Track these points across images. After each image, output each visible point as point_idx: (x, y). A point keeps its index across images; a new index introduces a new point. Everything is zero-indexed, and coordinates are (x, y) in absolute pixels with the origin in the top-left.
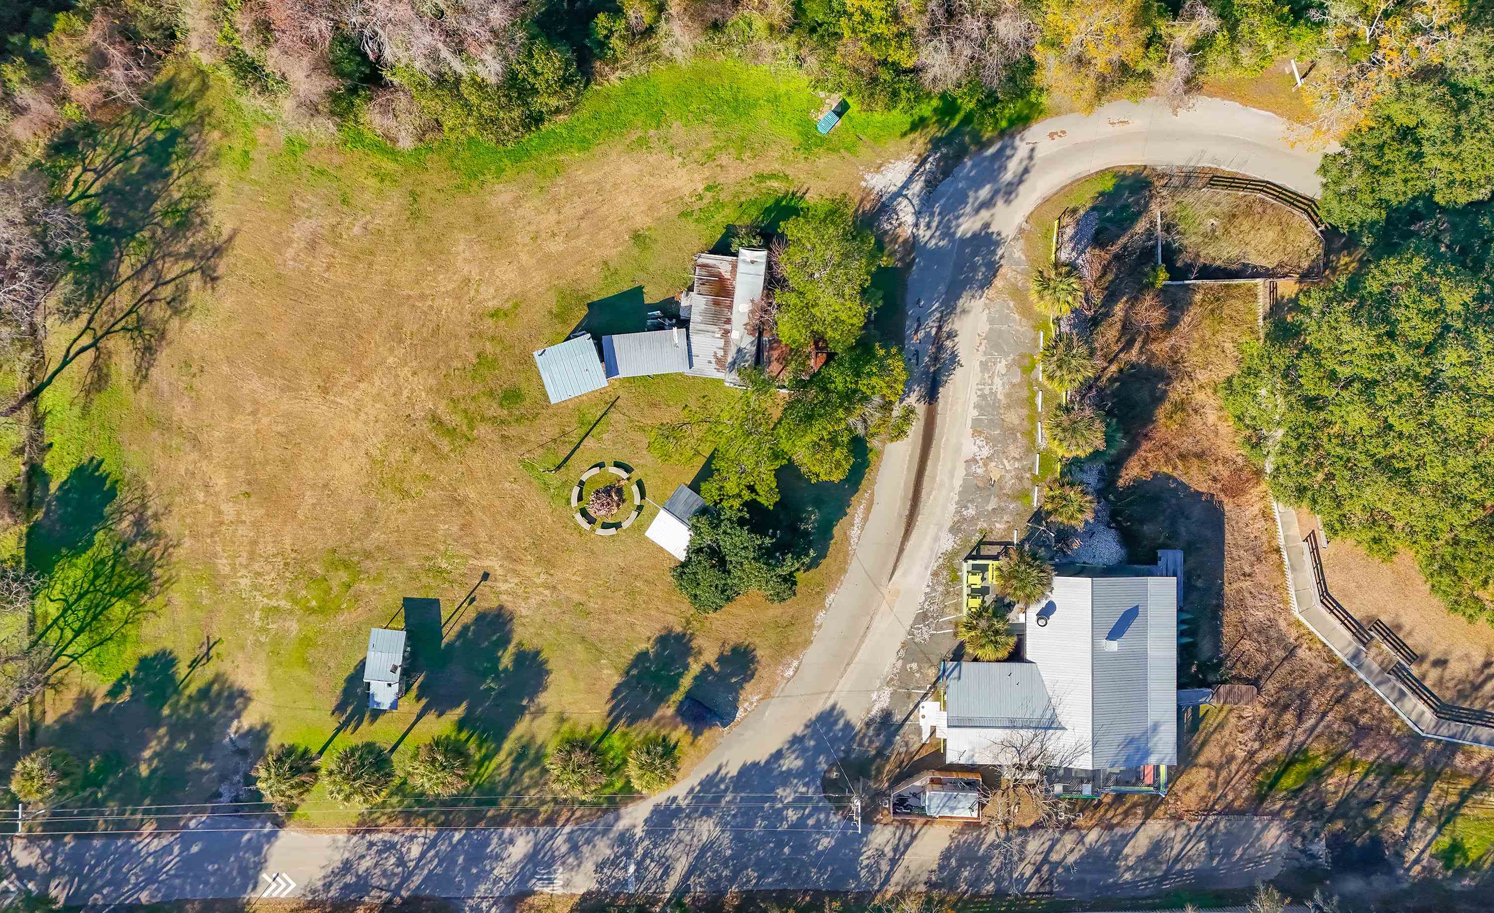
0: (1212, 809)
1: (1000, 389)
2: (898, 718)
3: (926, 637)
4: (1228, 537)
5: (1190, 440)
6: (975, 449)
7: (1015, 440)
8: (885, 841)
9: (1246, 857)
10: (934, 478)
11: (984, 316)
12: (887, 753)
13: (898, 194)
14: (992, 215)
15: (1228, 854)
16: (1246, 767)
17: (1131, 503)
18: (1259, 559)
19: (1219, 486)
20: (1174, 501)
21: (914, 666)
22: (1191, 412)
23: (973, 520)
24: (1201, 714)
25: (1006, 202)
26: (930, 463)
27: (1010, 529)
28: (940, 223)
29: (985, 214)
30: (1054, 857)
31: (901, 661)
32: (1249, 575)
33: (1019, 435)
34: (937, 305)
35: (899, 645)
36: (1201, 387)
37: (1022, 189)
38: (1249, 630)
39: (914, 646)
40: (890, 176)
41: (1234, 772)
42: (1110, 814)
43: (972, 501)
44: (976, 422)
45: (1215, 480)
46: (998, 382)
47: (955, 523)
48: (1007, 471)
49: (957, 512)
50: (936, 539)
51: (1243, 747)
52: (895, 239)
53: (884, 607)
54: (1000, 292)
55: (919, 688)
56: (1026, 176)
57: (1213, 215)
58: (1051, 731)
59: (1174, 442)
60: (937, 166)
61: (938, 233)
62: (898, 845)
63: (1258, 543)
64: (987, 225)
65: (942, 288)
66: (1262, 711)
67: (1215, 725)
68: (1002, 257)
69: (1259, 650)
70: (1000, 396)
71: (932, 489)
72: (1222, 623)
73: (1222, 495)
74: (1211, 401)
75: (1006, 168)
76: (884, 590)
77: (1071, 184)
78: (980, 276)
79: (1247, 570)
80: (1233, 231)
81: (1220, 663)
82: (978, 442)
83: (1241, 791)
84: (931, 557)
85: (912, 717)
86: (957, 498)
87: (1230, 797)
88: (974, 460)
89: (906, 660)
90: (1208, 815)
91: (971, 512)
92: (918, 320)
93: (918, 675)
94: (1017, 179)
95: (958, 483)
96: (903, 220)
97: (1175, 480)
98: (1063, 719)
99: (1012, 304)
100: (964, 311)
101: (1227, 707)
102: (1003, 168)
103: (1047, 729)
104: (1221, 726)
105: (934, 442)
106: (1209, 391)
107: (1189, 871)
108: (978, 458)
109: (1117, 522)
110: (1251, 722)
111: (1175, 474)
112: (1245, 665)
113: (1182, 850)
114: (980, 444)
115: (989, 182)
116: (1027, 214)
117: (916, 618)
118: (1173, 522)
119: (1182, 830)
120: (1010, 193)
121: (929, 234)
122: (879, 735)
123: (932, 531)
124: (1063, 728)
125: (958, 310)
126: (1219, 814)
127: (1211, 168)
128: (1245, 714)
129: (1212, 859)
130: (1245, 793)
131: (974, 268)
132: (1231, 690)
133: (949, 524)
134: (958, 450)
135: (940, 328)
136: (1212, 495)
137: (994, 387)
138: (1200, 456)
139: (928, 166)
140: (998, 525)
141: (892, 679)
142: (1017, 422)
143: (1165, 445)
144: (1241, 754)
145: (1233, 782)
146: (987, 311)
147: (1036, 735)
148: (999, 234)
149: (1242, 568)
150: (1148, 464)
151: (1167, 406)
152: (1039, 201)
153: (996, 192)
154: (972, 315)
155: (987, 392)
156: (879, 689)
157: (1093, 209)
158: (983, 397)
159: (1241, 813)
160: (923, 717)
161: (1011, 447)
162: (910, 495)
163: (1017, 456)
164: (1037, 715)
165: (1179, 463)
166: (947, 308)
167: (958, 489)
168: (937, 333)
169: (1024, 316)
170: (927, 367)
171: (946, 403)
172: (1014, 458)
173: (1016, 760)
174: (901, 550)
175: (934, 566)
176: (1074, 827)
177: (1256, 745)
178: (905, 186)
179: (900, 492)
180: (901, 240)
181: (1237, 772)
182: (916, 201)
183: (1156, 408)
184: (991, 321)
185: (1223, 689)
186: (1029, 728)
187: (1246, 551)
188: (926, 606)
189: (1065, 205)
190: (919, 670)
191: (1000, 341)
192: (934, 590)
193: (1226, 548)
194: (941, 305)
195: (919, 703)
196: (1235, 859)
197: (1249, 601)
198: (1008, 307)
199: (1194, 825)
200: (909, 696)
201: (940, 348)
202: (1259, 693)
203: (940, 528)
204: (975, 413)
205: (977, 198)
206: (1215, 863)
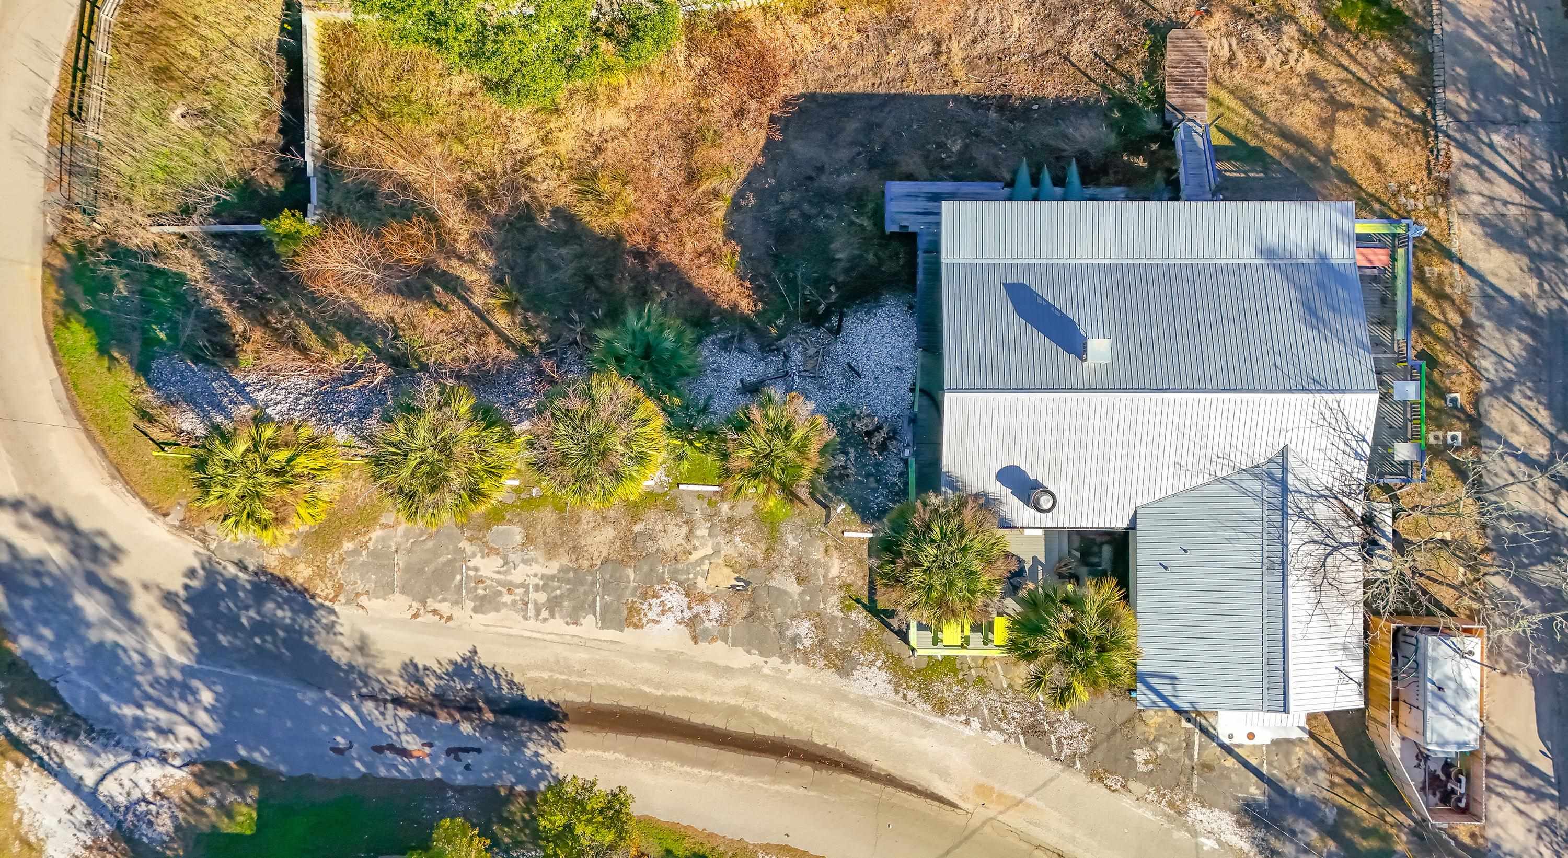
0: (1422, 120)
1: (536, 568)
2: (1255, 791)
3: (1077, 727)
4: (859, 86)
5: (658, 162)
6: (668, 622)
7: (650, 536)
8: (1520, 819)
9: (1517, 50)
10: (735, 711)
11: (375, 605)
12: (1330, 815)
13: (91, 798)
14: (146, 587)
15: (1513, 87)
16: (1334, 51)
17: (791, 284)
18: (905, 24)
19: (753, 105)
20: (786, 197)
21: (1141, 755)
22: (600, 160)
23: (822, 625)
24: (1226, 142)
25: (114, 558)
26: (697, 719)
27: (841, 546)
28: (159, 704)
29: (142, 603)
30: (1541, 450)
31: (1132, 785)
32: (939, 44)
33: (637, 528)
34: (346, 708)
35: (1096, 787)
36: (545, 140)
37: (85, 523)
38: (1050, 44)
39: (1099, 755)
40: (49, 821)
41: (1344, 75)
42: (1445, 333)
43: (781, 628)
44: (609, 619)
45: (740, 114)
46: (518, 575)
47: (830, 665)
48: (716, 552)
49: (806, 661)
50: (865, 705)
51: (1293, 57)
52: (194, 805)
53: (1014, 819)
54: (322, 572)
55: (1189, 746)
56: (58, 515)
57: (160, 115)
58: (1290, 479)
59: (663, 196)
60: (26, 714)
61: (183, 707)
62: (1528, 791)
63: (871, 25)
64: (169, 599)
65: (309, 697)
66: (1219, 18)
67: (1248, 113)
68: (243, 568)
69: (1092, 24)
70: (553, 568)
71: (755, 713)
72: (1036, 100)
73: (773, 100)
74: (577, 119)
75: (40, 562)
76: (975, 822)
77: (80, 418)
78: (284, 615)
79: (926, 48)
80: (199, 72)
81: (1123, 105)
82: (652, 615)
83: (1383, 60)
84: (906, 716)
85: (1254, 762)
86: (775, 661)
87: (1394, 81)
88: (692, 623)
89: (1128, 771)
90: (1435, 127)
91: (803, 629)
92: (379, 749)
93: (1161, 748)
94: (66, 536)
95: (740, 658)
96: (148, 790)
97: (740, 194)
98: (1261, 453)
99: (348, 546)
100: (362, 647)
101: (1211, 89)
102: (38, 567)
103: (1285, 489)
104: (1249, 101)
105: (653, 709)
106: (554, 123)
107: (1554, 167)
108: (687, 614)
109: (828, 314)
110: (1241, 40)
111: (729, 195)
112: (1122, 52)
113: (1511, 181)
114: (657, 609)
115: (69, 597)
116: (148, 514)
117: (1036, 749)
118: (825, 197)
119: (1469, 180)
120: (96, 549)
121: (184, 730)
122: (1293, 833)
123: (847, 714)
124: (1284, 452)
125: (359, 661)
126: (1431, 105)
127: (52, 119)
128: (1225, 53)
129: (1526, 121)
130: (1385, 50)
131: (264, 627)
132: (1177, 82)
133: (831, 677)
134: (671, 659)
135: (398, 701)
136: (772, 119)
137: (533, 581)
138: (690, 143)
139: (28, 736)
140: (834, 572)
141: (1171, 805)
142: (609, 533)
143: (668, 214)
144: (1308, 61)
145: (1365, 76)
146: (363, 600)
147: (1300, 514)
148: (191, 573)
149: (923, 60)
150: (708, 250)
151: (585, 210)
152: (119, 486)
153: (93, 580)
154: (372, 631)
155: (542, 597)
156: (1195, 834)
157: (142, 368)
158: (553, 605)
159: (1426, 61)
160: (1251, 736)
161: (665, 543)
162: (769, 761)
163: (685, 530)
164: (1253, 508)
165: (706, 186)
166: (352, 685)
167: (756, 659)
168: (411, 707)
169: (375, 520)
170: (483, 726)
171: (567, 685)
172: (687, 538)
173: (1352, 553)
174: (890, 781)
175: (923, 710)
176: (1476, 405)
177: (1290, 29)
178: (75, 786)
179: (763, 784)
180: (197, 791)
181: (1346, 69)
182: (108, 760)
183: (589, 233)
184: (385, 589)
185: (1174, 98)
186: (1284, 529)
187: (888, 50)
188: (1012, 729)
189: (129, 430)
190: (1149, 744)
191: (429, 569)
192: (975, 710)
193: (882, 90)
194: (348, 698)
195: (1223, 746)
196: (1524, 74)
197: (992, 44)
198: (356, 552)
199: (1457, 155)
200: (1207, 767)
201: (442, 699)
202: (1183, 26)
203: (839, 696)
204: (589, 621)
205: (106, 623)
206: (1534, 114)
